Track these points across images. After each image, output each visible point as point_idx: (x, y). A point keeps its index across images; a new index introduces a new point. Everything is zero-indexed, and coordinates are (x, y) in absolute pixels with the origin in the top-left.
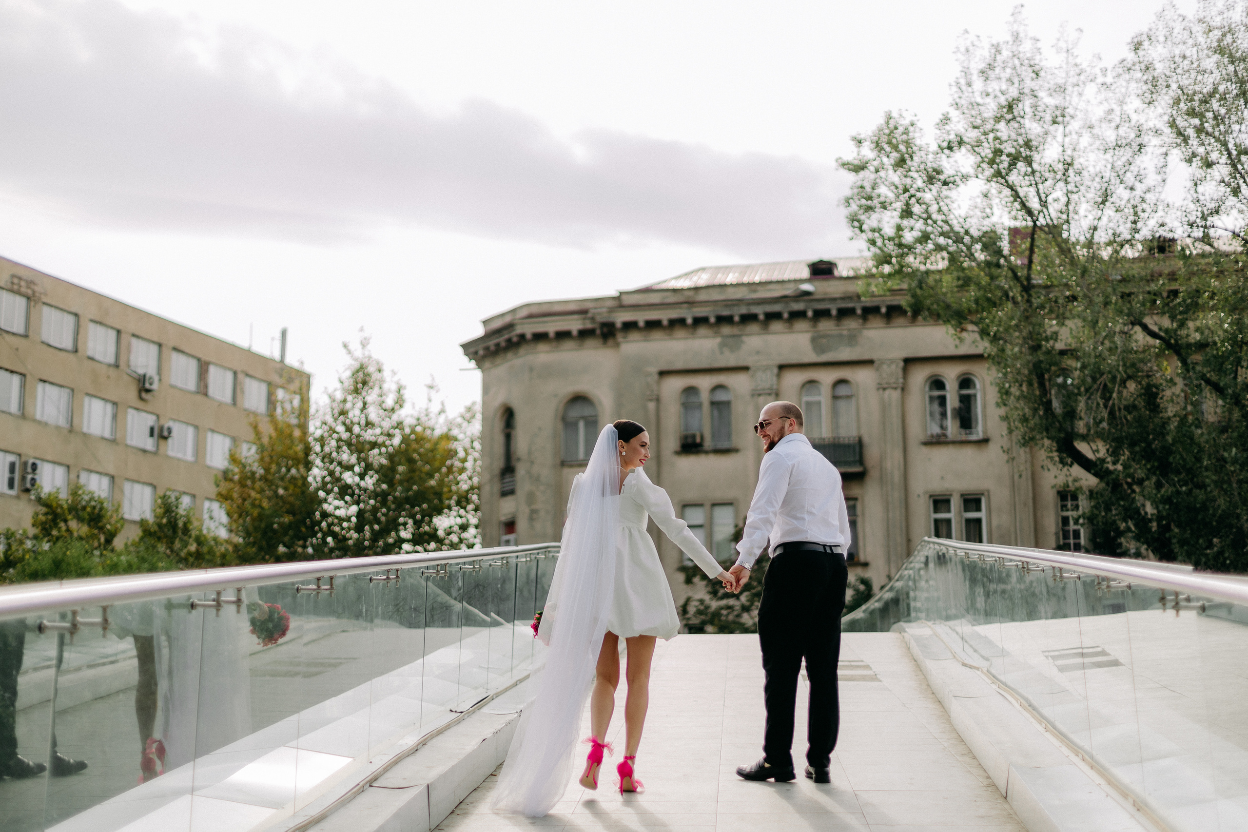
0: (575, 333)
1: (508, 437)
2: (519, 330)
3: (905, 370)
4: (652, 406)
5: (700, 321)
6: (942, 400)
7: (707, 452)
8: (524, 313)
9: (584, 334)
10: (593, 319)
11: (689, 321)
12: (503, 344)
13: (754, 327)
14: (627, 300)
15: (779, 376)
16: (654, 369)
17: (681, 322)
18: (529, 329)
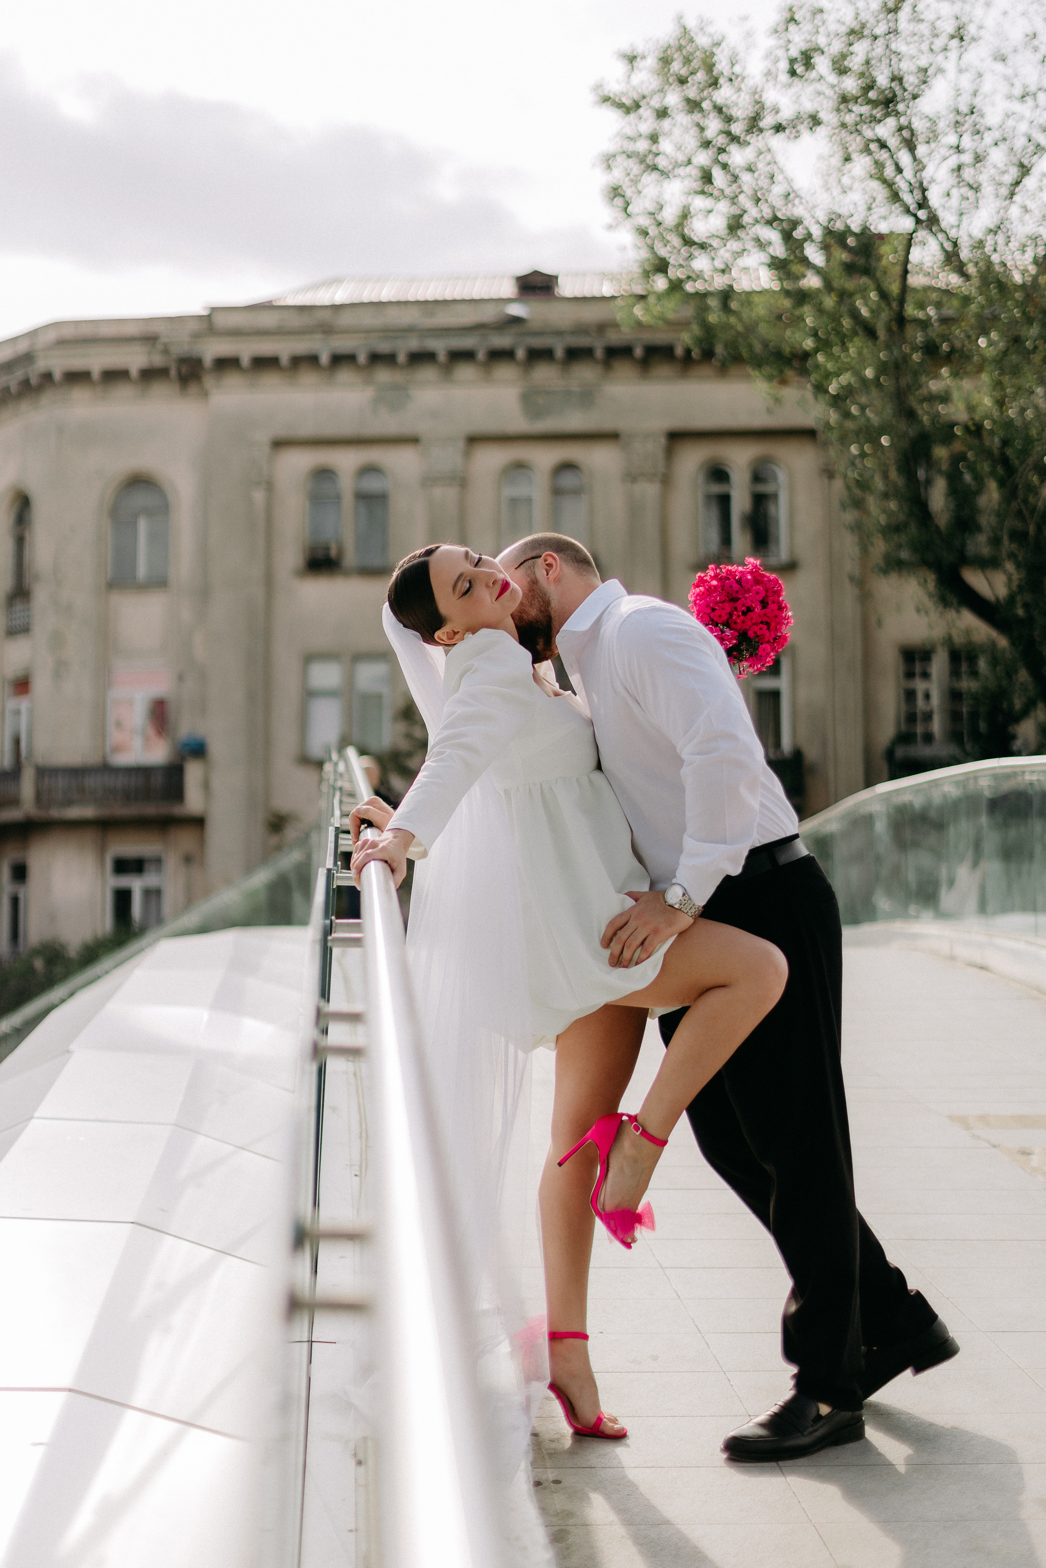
0: (134, 372)
1: (20, 542)
2: (41, 364)
3: (669, 453)
4: (259, 496)
5: (340, 360)
6: (724, 501)
7: (347, 573)
8: (51, 336)
9: (150, 375)
10: (166, 351)
11: (324, 359)
12: (14, 389)
13: (427, 373)
14: (221, 321)
15: (467, 454)
16: (263, 437)
17: (312, 360)
18: (59, 364)
